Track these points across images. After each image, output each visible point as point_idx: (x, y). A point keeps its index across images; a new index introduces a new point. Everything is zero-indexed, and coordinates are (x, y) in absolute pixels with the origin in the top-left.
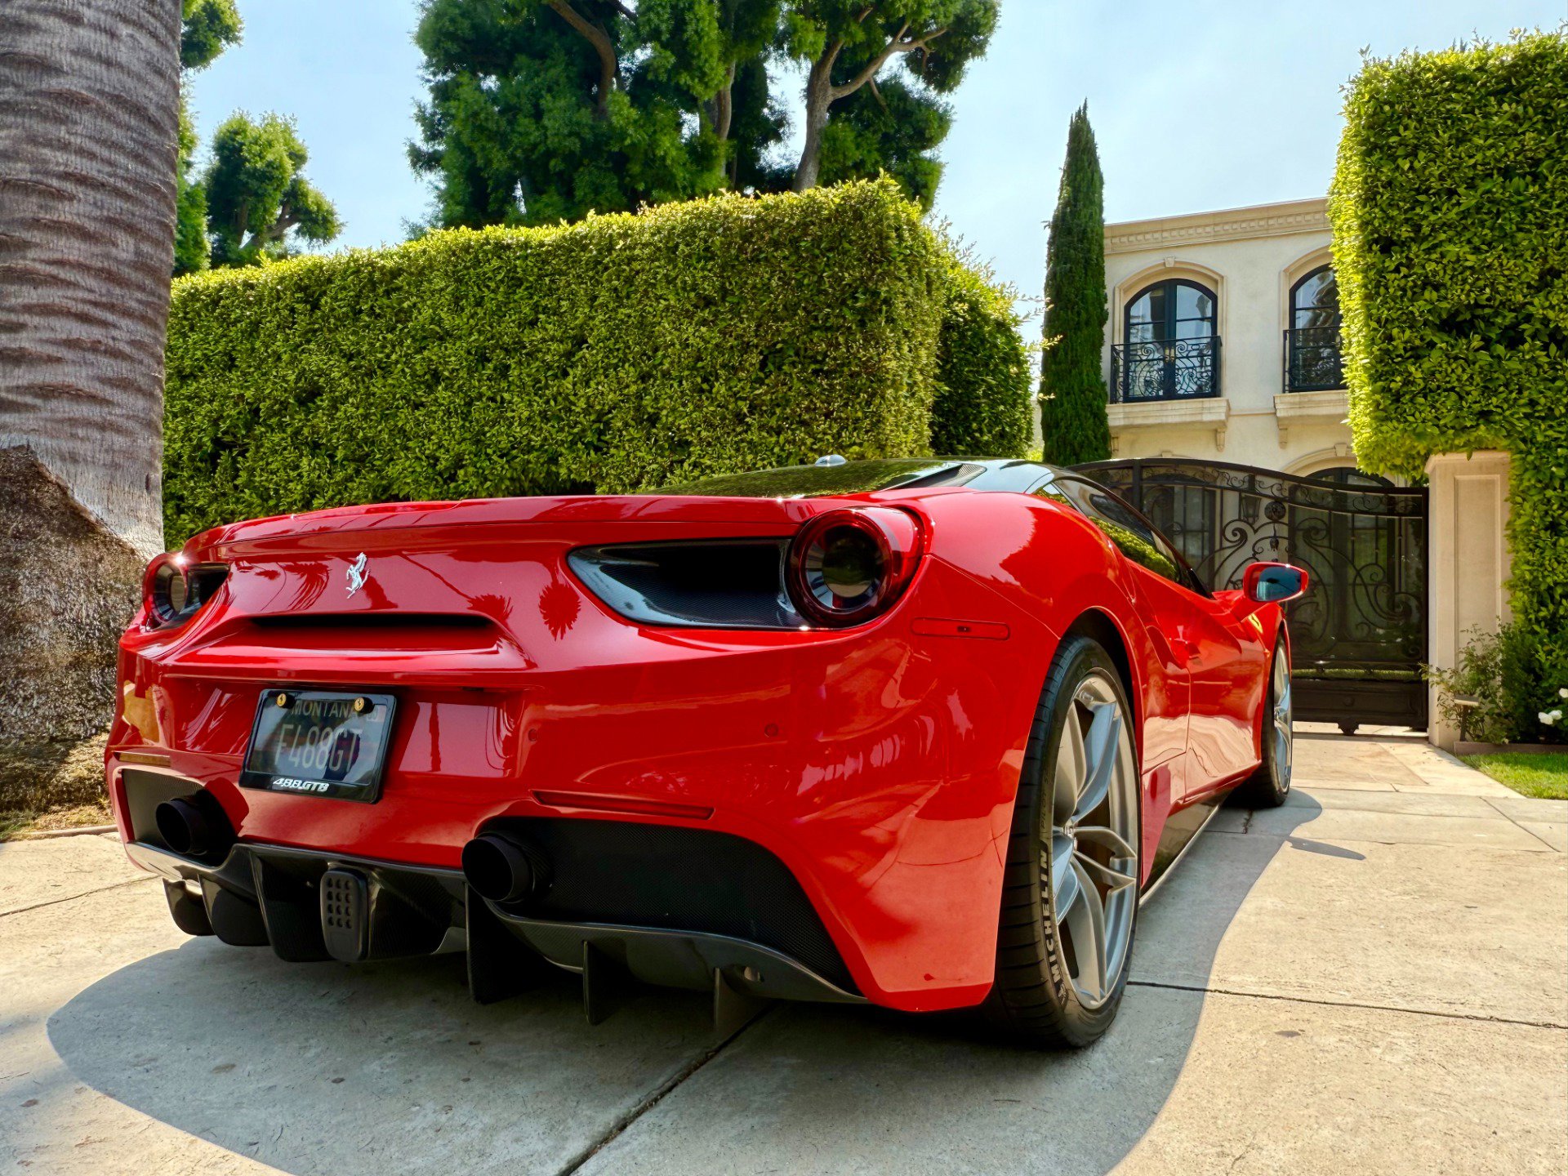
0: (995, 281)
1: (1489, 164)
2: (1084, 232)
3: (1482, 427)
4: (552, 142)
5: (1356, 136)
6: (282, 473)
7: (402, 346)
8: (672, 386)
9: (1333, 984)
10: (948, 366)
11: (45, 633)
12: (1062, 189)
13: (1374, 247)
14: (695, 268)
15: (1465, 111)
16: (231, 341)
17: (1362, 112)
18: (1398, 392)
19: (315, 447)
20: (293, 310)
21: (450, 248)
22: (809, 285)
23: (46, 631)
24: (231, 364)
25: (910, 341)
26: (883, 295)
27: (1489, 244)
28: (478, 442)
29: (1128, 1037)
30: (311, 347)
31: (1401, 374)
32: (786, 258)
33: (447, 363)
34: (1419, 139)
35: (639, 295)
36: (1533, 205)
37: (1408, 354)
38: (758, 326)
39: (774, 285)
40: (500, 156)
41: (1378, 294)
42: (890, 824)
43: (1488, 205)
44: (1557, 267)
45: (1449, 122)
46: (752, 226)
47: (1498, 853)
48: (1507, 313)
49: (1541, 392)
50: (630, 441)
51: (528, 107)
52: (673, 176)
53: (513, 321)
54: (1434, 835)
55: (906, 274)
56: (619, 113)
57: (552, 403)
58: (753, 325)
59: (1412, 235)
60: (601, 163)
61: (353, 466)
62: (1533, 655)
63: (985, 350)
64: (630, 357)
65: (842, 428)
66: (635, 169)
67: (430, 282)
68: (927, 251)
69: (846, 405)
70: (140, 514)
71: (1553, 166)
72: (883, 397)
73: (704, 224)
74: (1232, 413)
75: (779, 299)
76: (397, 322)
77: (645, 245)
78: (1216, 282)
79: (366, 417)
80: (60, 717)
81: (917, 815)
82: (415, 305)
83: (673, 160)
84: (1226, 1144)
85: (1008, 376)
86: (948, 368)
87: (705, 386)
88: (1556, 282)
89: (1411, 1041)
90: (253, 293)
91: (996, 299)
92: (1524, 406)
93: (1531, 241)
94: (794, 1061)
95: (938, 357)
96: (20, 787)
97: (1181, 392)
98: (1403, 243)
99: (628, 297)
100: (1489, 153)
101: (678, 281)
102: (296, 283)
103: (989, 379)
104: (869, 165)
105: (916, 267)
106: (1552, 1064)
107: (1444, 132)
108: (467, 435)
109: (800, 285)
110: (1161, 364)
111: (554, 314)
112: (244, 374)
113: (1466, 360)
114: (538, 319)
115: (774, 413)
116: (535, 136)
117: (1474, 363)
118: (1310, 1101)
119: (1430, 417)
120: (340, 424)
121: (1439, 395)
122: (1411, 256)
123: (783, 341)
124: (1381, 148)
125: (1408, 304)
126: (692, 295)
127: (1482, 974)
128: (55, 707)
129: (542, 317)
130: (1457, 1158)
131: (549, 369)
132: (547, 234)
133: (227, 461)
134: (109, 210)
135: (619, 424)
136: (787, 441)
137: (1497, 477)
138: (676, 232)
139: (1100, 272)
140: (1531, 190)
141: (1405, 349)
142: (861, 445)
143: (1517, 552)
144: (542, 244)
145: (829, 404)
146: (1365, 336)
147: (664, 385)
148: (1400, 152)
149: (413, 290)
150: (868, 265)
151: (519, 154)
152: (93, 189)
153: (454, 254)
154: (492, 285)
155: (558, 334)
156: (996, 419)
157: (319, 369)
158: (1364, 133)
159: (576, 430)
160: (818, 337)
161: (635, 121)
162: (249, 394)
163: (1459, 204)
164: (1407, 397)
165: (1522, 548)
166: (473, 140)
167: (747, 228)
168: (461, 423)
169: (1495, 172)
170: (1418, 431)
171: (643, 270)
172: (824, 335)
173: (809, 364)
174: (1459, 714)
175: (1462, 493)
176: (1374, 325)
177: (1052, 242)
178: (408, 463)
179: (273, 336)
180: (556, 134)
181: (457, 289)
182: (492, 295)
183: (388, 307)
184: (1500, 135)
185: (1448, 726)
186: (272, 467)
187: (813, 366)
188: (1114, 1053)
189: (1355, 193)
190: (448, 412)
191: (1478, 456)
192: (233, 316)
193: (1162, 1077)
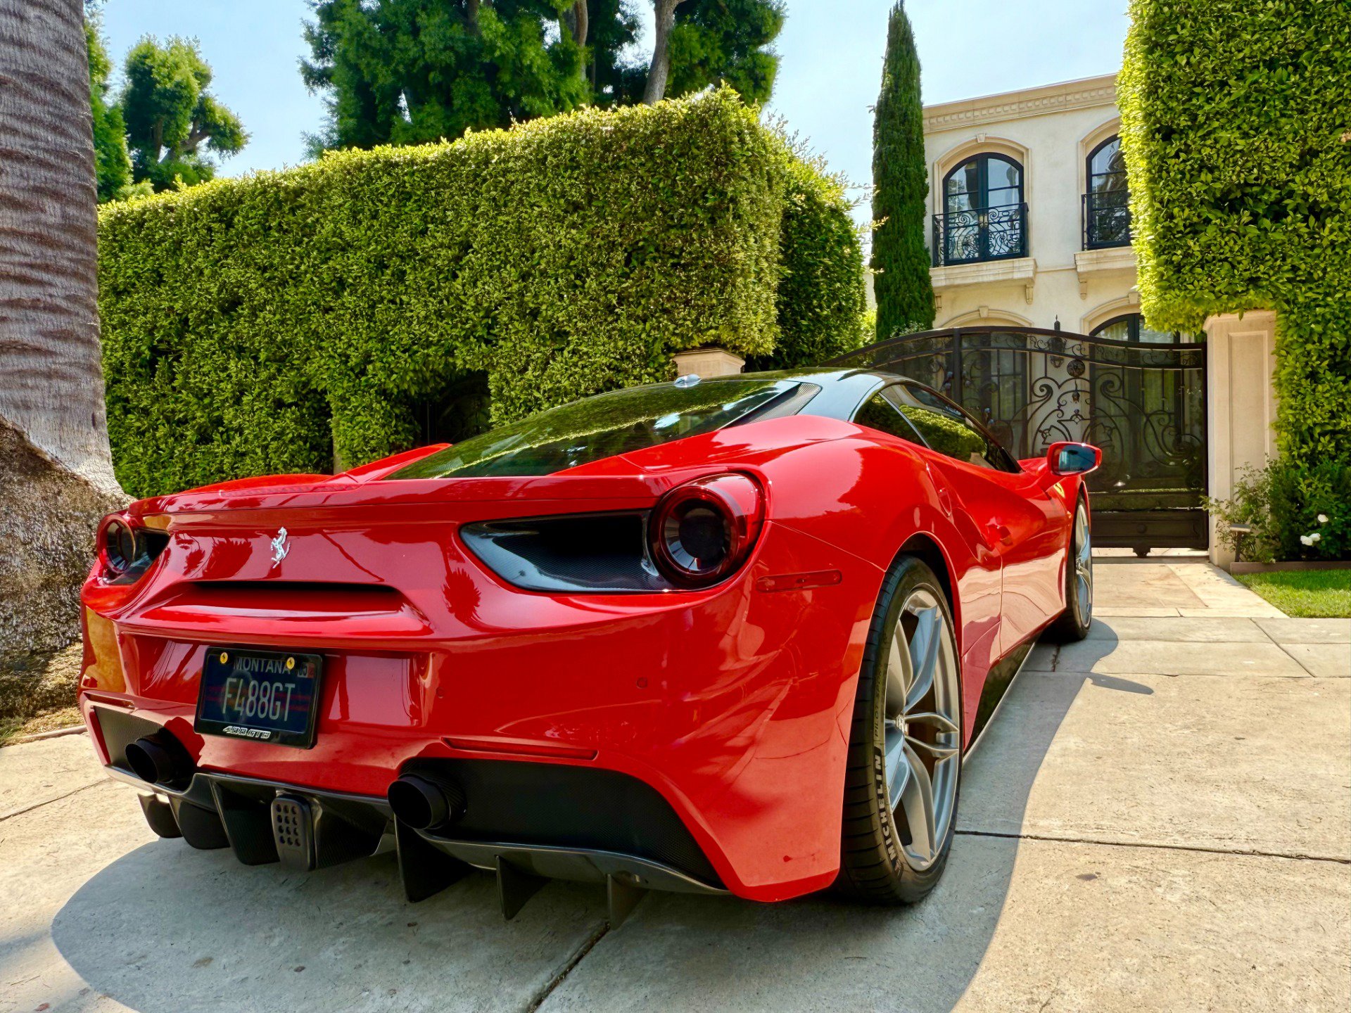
0: (828, 170)
1: (1256, 57)
2: (905, 115)
3: (1252, 292)
4: (430, 56)
5: (1138, 35)
6: (213, 374)
7: (309, 257)
8: (549, 283)
9: (1125, 824)
10: (790, 251)
11: (17, 562)
12: (884, 77)
13: (1158, 136)
14: (563, 177)
15: (1234, 10)
16: (158, 259)
17: (1145, 14)
18: (1179, 264)
19: (240, 350)
20: (210, 230)
21: (345, 167)
22: (664, 188)
23: (18, 559)
24: (160, 281)
25: (755, 233)
26: (730, 195)
27: (1256, 130)
28: (382, 340)
29: (955, 888)
30: (229, 261)
31: (1181, 248)
32: (642, 165)
33: (350, 271)
34: (1194, 36)
35: (515, 204)
36: (1294, 93)
37: (1188, 230)
38: (622, 226)
39: (633, 189)
40: (384, 72)
41: (1160, 177)
42: (748, 732)
43: (1255, 94)
44: (1315, 147)
45: (1221, 20)
46: (611, 137)
47: (1263, 681)
48: (1272, 190)
49: (1302, 259)
50: (516, 333)
51: (406, 25)
52: (540, 83)
53: (406, 232)
54: (1211, 665)
55: (749, 174)
56: (488, 28)
57: (445, 302)
58: (617, 226)
59: (1189, 123)
60: (475, 74)
61: (275, 366)
62: (1296, 487)
63: (821, 234)
64: (511, 259)
65: (699, 314)
66: (506, 77)
67: (329, 199)
68: (766, 151)
69: (702, 293)
70: (90, 449)
71: (1312, 57)
72: (734, 285)
73: (569, 137)
74: (1039, 270)
75: (639, 201)
76: (303, 236)
77: (517, 158)
78: (1022, 154)
79: (282, 322)
80: (38, 632)
81: (772, 719)
82: (318, 220)
83: (538, 68)
84: (1035, 990)
85: (842, 257)
86: (789, 255)
87: (578, 282)
88: (1314, 161)
89: (1188, 879)
90: (173, 215)
91: (829, 187)
92: (1288, 271)
93: (1292, 125)
94: (679, 928)
95: (780, 244)
96: (9, 697)
97: (995, 253)
98: (1182, 132)
99: (505, 205)
100: (1255, 47)
101: (549, 189)
102: (210, 205)
103: (826, 260)
104: (713, 62)
105: (758, 167)
106: (1302, 895)
107: (1217, 29)
108: (373, 334)
109: (656, 188)
110: (976, 229)
111: (442, 223)
112: (172, 289)
113: (1237, 233)
114: (427, 228)
115: (640, 304)
116: (414, 51)
117: (1244, 236)
118: (1103, 944)
119: (1207, 284)
120: (260, 329)
121: (1215, 265)
122: (1189, 142)
123: (644, 239)
124: (1162, 46)
125: (1187, 186)
126: (562, 201)
127: (1247, 807)
128: (33, 624)
129: (431, 226)
130: (1222, 994)
131: (440, 273)
132: (430, 152)
133: (164, 366)
134: (35, 180)
135: (505, 319)
136: (653, 328)
137: (1265, 333)
138: (544, 144)
139: (921, 150)
140: (1293, 80)
141: (1184, 225)
142: (717, 328)
143: (1283, 398)
144: (426, 161)
145: (687, 293)
146: (1150, 215)
147: (542, 282)
148: (1178, 49)
149: (316, 207)
150: (715, 168)
151: (401, 69)
152: (19, 162)
153: (349, 173)
154: (385, 199)
155: (446, 241)
156: (834, 295)
157: (238, 281)
158: (1146, 32)
159: (467, 326)
160: (675, 234)
161: (503, 34)
162: (178, 306)
163: (1229, 94)
164: (1187, 268)
165: (1286, 394)
166: (359, 57)
167: (606, 138)
168: (367, 324)
169: (1261, 64)
170: (1196, 297)
171: (517, 180)
172: (679, 232)
173: (668, 259)
174: (1234, 539)
175: (1235, 347)
176: (1157, 205)
177: (877, 125)
178: (323, 361)
179: (193, 253)
180: (433, 49)
181: (355, 204)
182: (385, 209)
183: (294, 223)
184: (1266, 30)
185: (1225, 549)
186: (205, 369)
187: (671, 261)
188: (943, 905)
189: (1139, 87)
190: (355, 315)
191: (1249, 316)
192: (157, 237)
193: (982, 926)
